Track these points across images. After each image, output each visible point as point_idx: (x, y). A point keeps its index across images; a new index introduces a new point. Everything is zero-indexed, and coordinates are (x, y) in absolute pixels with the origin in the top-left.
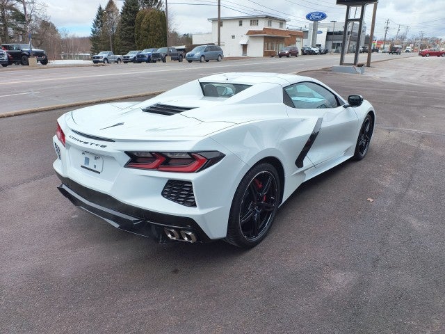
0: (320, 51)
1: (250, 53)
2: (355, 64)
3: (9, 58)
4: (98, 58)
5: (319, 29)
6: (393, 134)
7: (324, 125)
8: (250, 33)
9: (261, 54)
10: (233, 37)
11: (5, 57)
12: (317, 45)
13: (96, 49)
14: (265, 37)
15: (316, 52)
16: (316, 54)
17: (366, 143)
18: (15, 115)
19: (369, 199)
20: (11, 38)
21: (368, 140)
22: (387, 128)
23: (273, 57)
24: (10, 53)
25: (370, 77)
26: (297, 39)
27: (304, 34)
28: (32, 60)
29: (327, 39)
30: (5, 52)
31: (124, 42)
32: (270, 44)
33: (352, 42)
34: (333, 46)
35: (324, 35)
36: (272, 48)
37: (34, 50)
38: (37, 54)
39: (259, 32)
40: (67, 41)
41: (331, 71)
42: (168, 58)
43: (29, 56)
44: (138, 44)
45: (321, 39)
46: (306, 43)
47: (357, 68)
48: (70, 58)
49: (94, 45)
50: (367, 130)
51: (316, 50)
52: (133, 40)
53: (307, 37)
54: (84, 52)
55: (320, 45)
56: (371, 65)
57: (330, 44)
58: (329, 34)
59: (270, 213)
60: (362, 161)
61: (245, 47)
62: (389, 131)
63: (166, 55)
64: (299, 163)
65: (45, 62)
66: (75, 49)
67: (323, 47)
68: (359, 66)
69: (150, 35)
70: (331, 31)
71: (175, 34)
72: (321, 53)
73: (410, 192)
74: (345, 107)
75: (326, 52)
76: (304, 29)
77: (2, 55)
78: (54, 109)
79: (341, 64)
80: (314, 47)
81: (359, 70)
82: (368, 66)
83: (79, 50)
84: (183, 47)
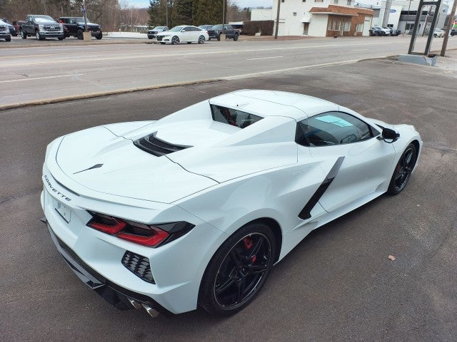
0: (391, 32)
1: (311, 32)
2: (425, 54)
3: (65, 31)
4: (153, 33)
5: (392, 8)
6: (447, 157)
7: (345, 165)
8: (313, 10)
9: (324, 34)
10: (295, 14)
11: (62, 31)
12: (388, 25)
13: (153, 23)
14: (330, 15)
15: (387, 33)
16: (387, 35)
17: (406, 175)
18: (51, 103)
19: (390, 257)
20: (72, 8)
21: (408, 173)
22: (442, 148)
23: (336, 37)
24: (66, 26)
25: (442, 71)
26: (366, 18)
27: (374, 12)
28: (87, 35)
29: (401, 19)
30: (61, 25)
31: (181, 16)
32: (334, 24)
33: (428, 23)
34: (408, 27)
35: (399, 14)
36: (337, 28)
37: (89, 24)
38: (92, 28)
39: (325, 10)
40: (126, 13)
41: (397, 60)
42: (223, 37)
43: (84, 30)
44: (195, 19)
45: (394, 19)
46: (377, 23)
47: (427, 58)
48: (129, 30)
49: (152, 18)
50: (408, 161)
51: (387, 31)
52: (189, 14)
53: (378, 16)
54: (142, 24)
55: (392, 26)
56: (446, 53)
57: (404, 24)
58: (403, 13)
59: (260, 275)
60: (398, 197)
61: (306, 25)
62: (444, 152)
63: (221, 33)
64: (305, 214)
65: (99, 37)
66: (134, 21)
67: (395, 28)
68: (430, 56)
69: (208, 10)
70: (406, 9)
71: (235, 8)
72: (392, 34)
73: (445, 250)
74: (379, 138)
75: (398, 33)
76: (376, 7)
77: (59, 28)
78: (90, 98)
79: (410, 53)
80: (385, 28)
81: (429, 60)
82: (443, 54)
83: (138, 22)
84: (241, 23)
